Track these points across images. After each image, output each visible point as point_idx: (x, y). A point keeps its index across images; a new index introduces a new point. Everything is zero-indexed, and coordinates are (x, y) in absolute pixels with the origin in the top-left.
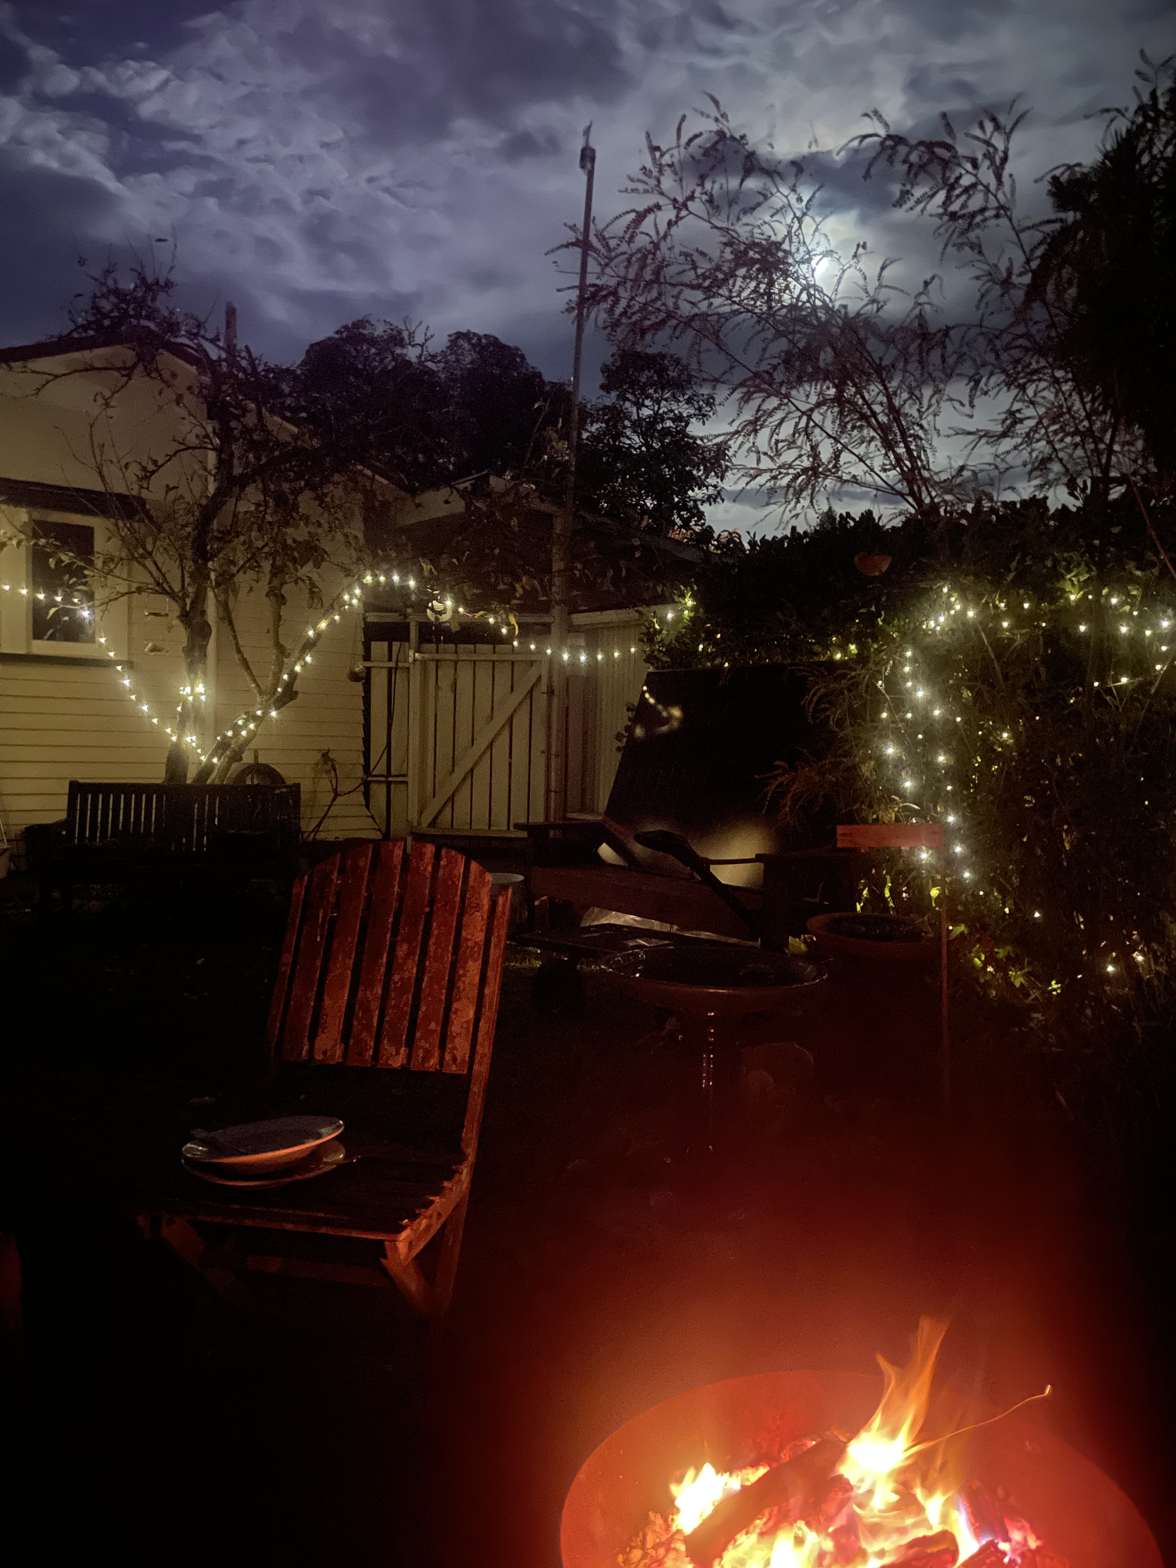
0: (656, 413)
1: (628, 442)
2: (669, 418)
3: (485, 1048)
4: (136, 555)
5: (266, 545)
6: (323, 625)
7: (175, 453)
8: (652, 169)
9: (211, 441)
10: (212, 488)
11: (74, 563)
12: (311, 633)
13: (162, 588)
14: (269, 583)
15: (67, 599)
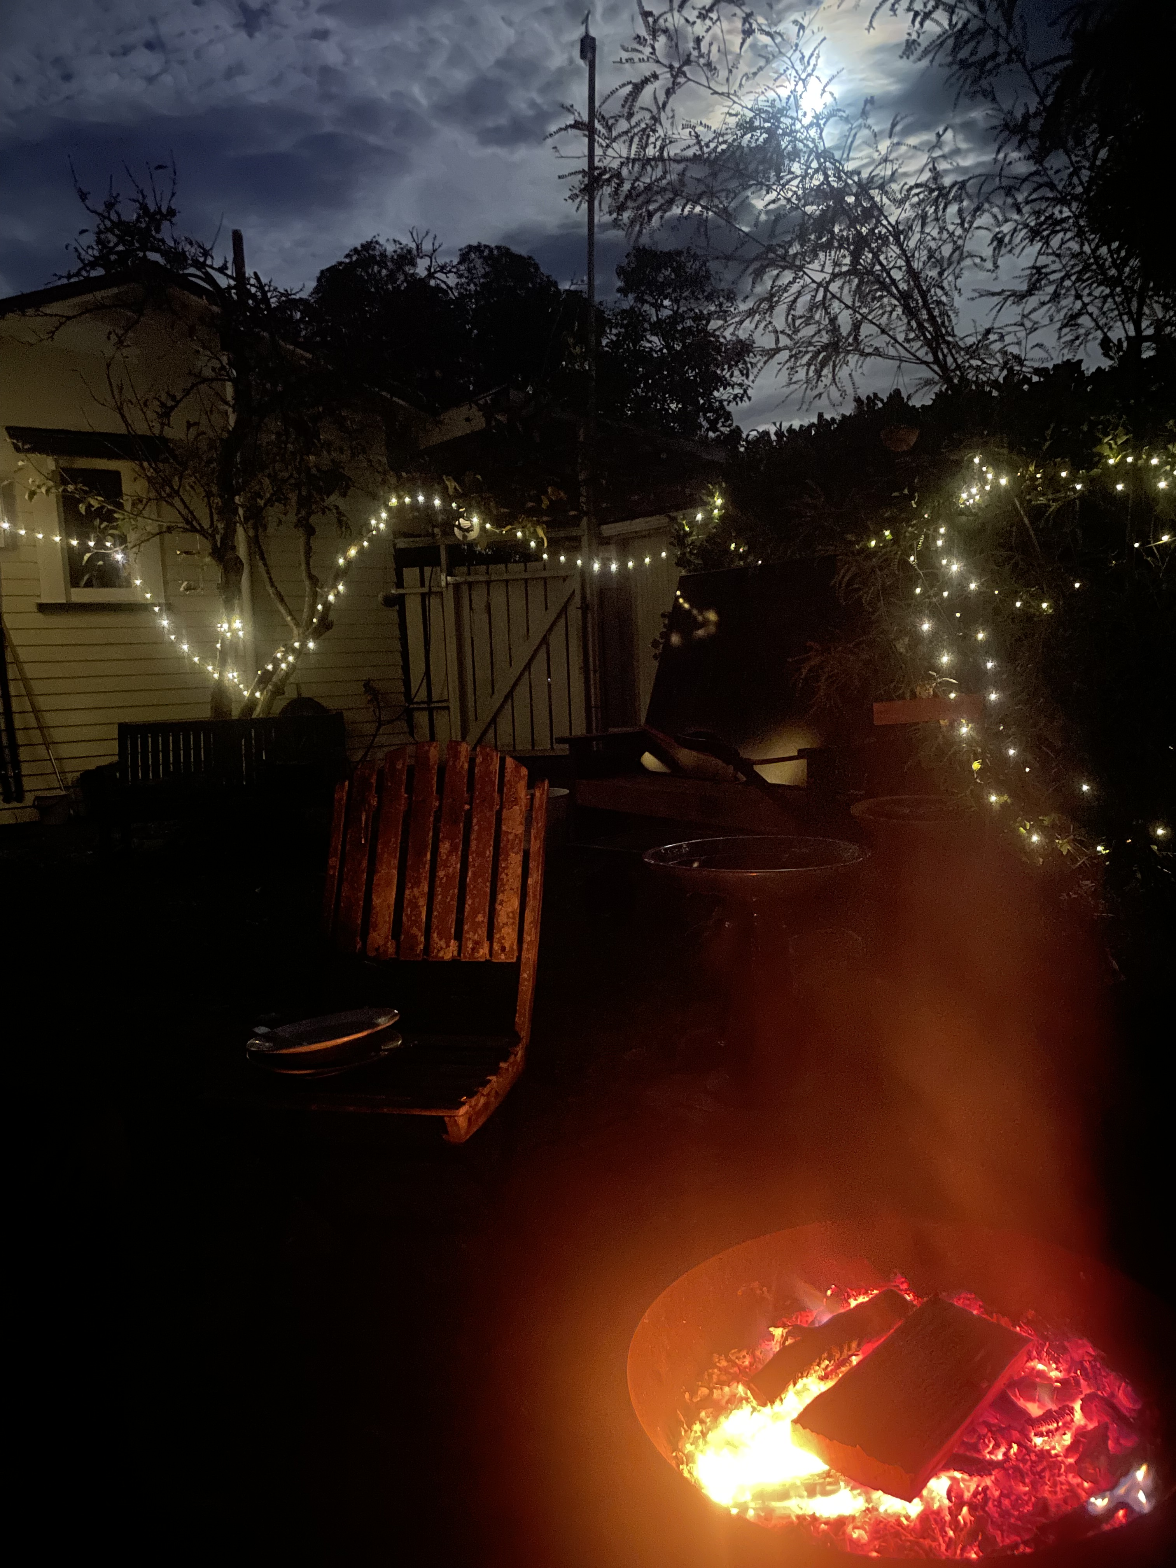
0: (676, 313)
1: (648, 345)
2: (690, 318)
3: (531, 936)
4: (163, 494)
5: (291, 476)
6: (353, 552)
7: (192, 388)
8: (647, 37)
9: (227, 373)
10: (232, 419)
11: (103, 507)
12: (341, 561)
13: (191, 526)
14: (296, 515)
15: (100, 543)
